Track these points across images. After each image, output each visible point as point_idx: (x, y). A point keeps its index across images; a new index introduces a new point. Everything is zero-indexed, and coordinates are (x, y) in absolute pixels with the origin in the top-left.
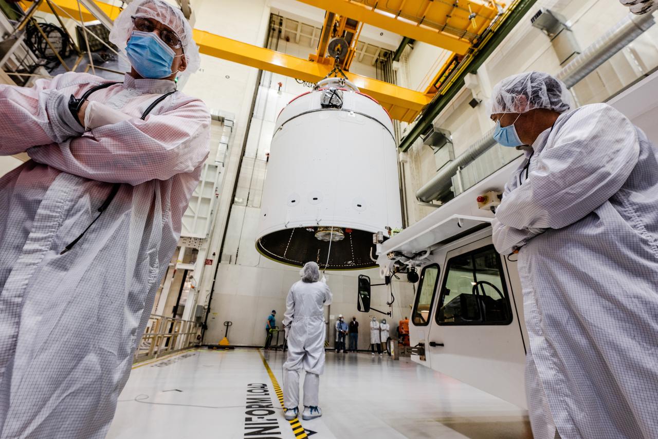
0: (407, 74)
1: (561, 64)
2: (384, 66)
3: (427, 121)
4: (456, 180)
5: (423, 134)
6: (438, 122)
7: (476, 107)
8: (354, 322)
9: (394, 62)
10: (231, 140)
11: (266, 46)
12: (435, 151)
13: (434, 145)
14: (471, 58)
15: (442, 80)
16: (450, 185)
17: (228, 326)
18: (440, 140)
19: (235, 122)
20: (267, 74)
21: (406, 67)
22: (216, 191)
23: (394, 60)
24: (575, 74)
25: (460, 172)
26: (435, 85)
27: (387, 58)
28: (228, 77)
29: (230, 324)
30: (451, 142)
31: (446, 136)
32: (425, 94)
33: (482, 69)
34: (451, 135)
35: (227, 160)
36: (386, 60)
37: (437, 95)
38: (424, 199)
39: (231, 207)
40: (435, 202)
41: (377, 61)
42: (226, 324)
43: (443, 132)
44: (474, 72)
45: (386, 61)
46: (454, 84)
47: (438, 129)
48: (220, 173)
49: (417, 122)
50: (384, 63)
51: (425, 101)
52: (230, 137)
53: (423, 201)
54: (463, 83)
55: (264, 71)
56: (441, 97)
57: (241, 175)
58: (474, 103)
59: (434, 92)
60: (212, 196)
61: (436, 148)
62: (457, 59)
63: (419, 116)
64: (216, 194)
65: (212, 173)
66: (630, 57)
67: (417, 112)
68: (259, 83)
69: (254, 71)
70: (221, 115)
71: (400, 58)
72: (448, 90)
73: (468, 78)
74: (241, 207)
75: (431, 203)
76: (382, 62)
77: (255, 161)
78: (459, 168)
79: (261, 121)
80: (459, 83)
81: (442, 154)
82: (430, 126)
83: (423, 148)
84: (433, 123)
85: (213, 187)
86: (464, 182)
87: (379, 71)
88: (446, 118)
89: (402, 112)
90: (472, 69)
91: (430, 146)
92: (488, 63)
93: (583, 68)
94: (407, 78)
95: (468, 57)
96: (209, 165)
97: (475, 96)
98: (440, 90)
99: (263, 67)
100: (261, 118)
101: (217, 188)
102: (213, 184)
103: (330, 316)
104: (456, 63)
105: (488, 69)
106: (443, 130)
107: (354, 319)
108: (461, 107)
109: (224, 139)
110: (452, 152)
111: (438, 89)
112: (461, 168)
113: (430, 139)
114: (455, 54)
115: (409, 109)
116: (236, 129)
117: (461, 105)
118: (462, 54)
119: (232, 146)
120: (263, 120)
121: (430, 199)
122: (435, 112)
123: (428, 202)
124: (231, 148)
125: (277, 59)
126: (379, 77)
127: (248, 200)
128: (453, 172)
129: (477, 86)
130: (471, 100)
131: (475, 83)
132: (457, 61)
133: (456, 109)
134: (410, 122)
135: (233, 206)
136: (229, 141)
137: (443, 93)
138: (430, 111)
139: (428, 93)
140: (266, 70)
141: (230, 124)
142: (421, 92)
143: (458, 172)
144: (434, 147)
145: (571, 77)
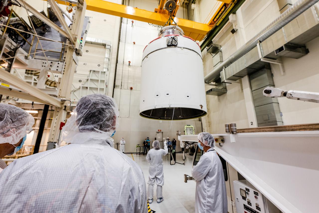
0: (200, 11)
1: (280, 11)
2: (187, 6)
3: (209, 40)
4: (223, 73)
5: (207, 46)
6: (215, 40)
7: (235, 33)
8: (174, 141)
9: (193, 4)
10: (110, 56)
11: (123, 4)
12: (213, 56)
13: (212, 53)
14: (233, 5)
15: (217, 17)
16: (220, 75)
17: (118, 145)
18: (215, 50)
19: (111, 46)
20: (125, 20)
21: (199, 7)
22: (106, 84)
23: (192, 3)
24: (285, 19)
25: (225, 69)
26: (213, 20)
27: (189, 1)
28: (105, 20)
29: (118, 144)
30: (221, 51)
31: (219, 48)
32: (209, 25)
33: (239, 11)
34: (221, 47)
35: (109, 67)
36: (188, 2)
37: (214, 26)
38: (207, 82)
39: (114, 90)
40: (212, 83)
41: (183, 3)
42: (117, 144)
43: (217, 46)
44: (234, 13)
45: (188, 3)
46: (224, 20)
47: (215, 45)
48: (107, 75)
49: (204, 40)
50: (187, 4)
51: (208, 29)
52: (110, 54)
53: (206, 83)
54: (228, 19)
55: (123, 18)
56: (216, 27)
57: (117, 73)
58: (233, 31)
59: (213, 24)
60: (104, 87)
61: (214, 55)
62: (225, 5)
63: (206, 36)
64: (106, 86)
65: (103, 75)
66: (314, 12)
67: (204, 35)
68: (121, 22)
69: (119, 18)
70: (104, 43)
71: (196, 1)
72: (220, 23)
73: (231, 17)
74: (118, 89)
75: (210, 83)
76: (186, 4)
77: (123, 65)
78: (224, 67)
79: (124, 43)
80: (226, 19)
81: (217, 57)
82: (211, 42)
83: (207, 54)
84: (213, 40)
85: (104, 82)
86: (226, 75)
87: (185, 9)
88: (220, 37)
89: (196, 36)
90: (233, 11)
91: (210, 53)
92: (242, 7)
93: (290, 16)
94: (200, 14)
95: (232, 4)
96: (101, 72)
97: (234, 28)
98: (216, 23)
99: (122, 15)
100: (124, 42)
101: (106, 83)
102: (104, 81)
103: (163, 138)
104: (225, 8)
105: (242, 11)
106: (217, 45)
107: (174, 139)
109: (107, 55)
110: (221, 57)
111: (215, 22)
112: (225, 67)
113: (210, 50)
114: (224, 3)
115: (200, 34)
116: (112, 50)
117: (227, 31)
118: (228, 3)
119: (111, 59)
120: (125, 43)
121: (209, 82)
122: (213, 35)
123: (209, 83)
124: (111, 60)
125: (130, 10)
126: (185, 17)
127: (121, 86)
128: (221, 69)
129: (235, 21)
130: (232, 29)
131: (235, 19)
132: (225, 6)
133: (225, 33)
134: (200, 40)
135: (115, 89)
136: (109, 56)
137: (218, 25)
138: (211, 34)
139: (210, 24)
140: (124, 17)
141: (109, 47)
142: (206, 23)
143: (223, 69)
144: (212, 54)
145: (283, 21)
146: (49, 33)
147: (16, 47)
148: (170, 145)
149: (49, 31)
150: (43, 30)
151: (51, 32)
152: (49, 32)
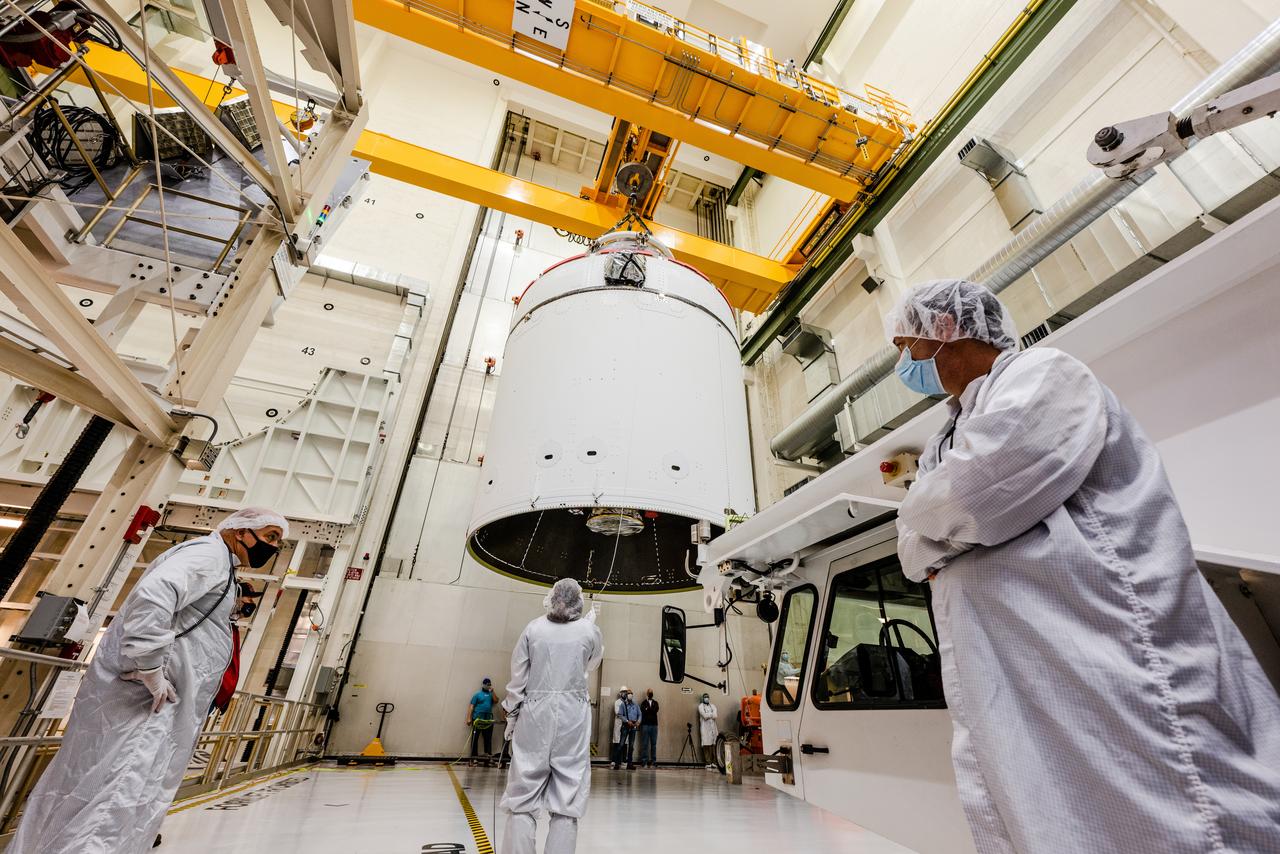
0: (752, 229)
1: (1012, 229)
2: (711, 212)
3: (788, 312)
4: (844, 419)
5: (782, 334)
6: (809, 314)
7: (874, 292)
8: (650, 702)
9: (729, 207)
10: (419, 332)
11: (496, 167)
12: (805, 365)
13: (801, 356)
14: (862, 209)
15: (814, 242)
16: (833, 428)
17: (384, 712)
18: (812, 347)
19: (428, 297)
20: (495, 216)
21: (750, 216)
22: (381, 428)
23: (728, 202)
24: (1036, 246)
25: (850, 406)
26: (801, 250)
27: (717, 199)
28: (420, 216)
29: (389, 708)
30: (832, 351)
31: (824, 340)
32: (784, 264)
33: (882, 228)
34: (831, 337)
35: (407, 370)
36: (714, 201)
37: (804, 267)
38: (786, 453)
39: (408, 462)
40: (806, 460)
41: (698, 202)
42: (381, 709)
43: (817, 333)
44: (869, 233)
45: (714, 204)
46: (835, 251)
47: (809, 327)
48: (392, 393)
49: (770, 313)
50: (711, 208)
51: (785, 277)
52: (416, 326)
53: (784, 458)
54: (851, 250)
55: (489, 209)
56: (812, 272)
57: (434, 398)
58: (870, 285)
59: (801, 263)
60: (368, 435)
61: (807, 361)
62: (837, 208)
63: (774, 302)
64: (381, 436)
65: (375, 393)
66: (1121, 225)
67: (770, 294)
68: (479, 229)
69: (472, 209)
70: (402, 284)
71: (739, 200)
72: (827, 258)
73: (858, 242)
74: (428, 460)
75: (799, 461)
76: (707, 206)
77: (463, 372)
78: (848, 398)
79: (479, 298)
80: (842, 250)
81: (818, 372)
82: (793, 322)
83: (782, 360)
84: (800, 315)
85: (375, 422)
86: (859, 425)
87: (702, 220)
88: (824, 307)
89: (745, 294)
90: (866, 226)
91: (794, 356)
92: (891, 219)
94: (752, 232)
95: (857, 206)
96: (371, 378)
97: (871, 274)
98: (810, 257)
99: (488, 202)
100: (480, 293)
101: (383, 423)
102: (376, 414)
103: (602, 689)
104: (837, 215)
105: (891, 228)
106: (820, 329)
107: (650, 695)
108: (847, 291)
109: (405, 329)
110: (835, 370)
111: (806, 257)
112: (852, 399)
113: (794, 344)
114: (833, 200)
115: (756, 289)
116: (430, 312)
117: (847, 287)
118: (848, 200)
119: (420, 344)
120: (483, 296)
121: (797, 454)
122: (803, 296)
123: (793, 460)
124: (418, 348)
125: (516, 190)
126: (703, 230)
127: (444, 448)
128: (837, 407)
129: (874, 256)
130: (867, 277)
131: (871, 249)
132: (838, 211)
133: (840, 293)
134: (758, 312)
135: (414, 459)
136: (414, 333)
137: (816, 264)
138: (794, 295)
139: (790, 263)
140: (493, 208)
141: (419, 301)
142: (777, 260)
143: (846, 406)
144: (802, 359)
145: (1031, 251)
146: (199, 182)
147: (46, 177)
148: (634, 722)
149: (200, 175)
150: (179, 170)
151: (209, 180)
152: (202, 178)
